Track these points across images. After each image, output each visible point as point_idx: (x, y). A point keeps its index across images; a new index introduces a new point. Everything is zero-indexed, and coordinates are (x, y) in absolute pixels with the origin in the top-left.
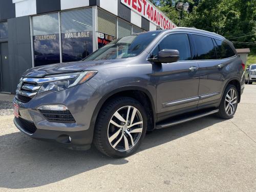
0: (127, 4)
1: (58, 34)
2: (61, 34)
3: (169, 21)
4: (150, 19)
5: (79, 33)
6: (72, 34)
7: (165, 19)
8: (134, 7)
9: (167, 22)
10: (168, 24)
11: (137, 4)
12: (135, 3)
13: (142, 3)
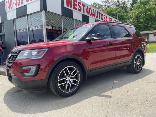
0: (69, 8)
3: (106, 15)
4: (89, 15)
7: (102, 14)
9: (104, 15)
10: (105, 17)
11: (78, 7)
12: (75, 7)
13: (82, 7)
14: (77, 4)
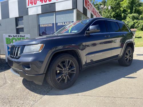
0: (86, 7)
1: (54, 23)
2: (56, 23)
4: (93, 15)
5: (66, 23)
6: (62, 23)
8: (88, 8)
11: (89, 7)
13: (91, 7)
14: (89, 4)
